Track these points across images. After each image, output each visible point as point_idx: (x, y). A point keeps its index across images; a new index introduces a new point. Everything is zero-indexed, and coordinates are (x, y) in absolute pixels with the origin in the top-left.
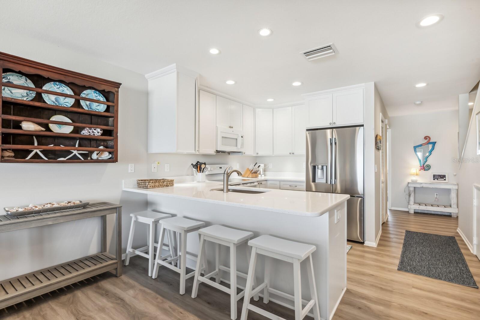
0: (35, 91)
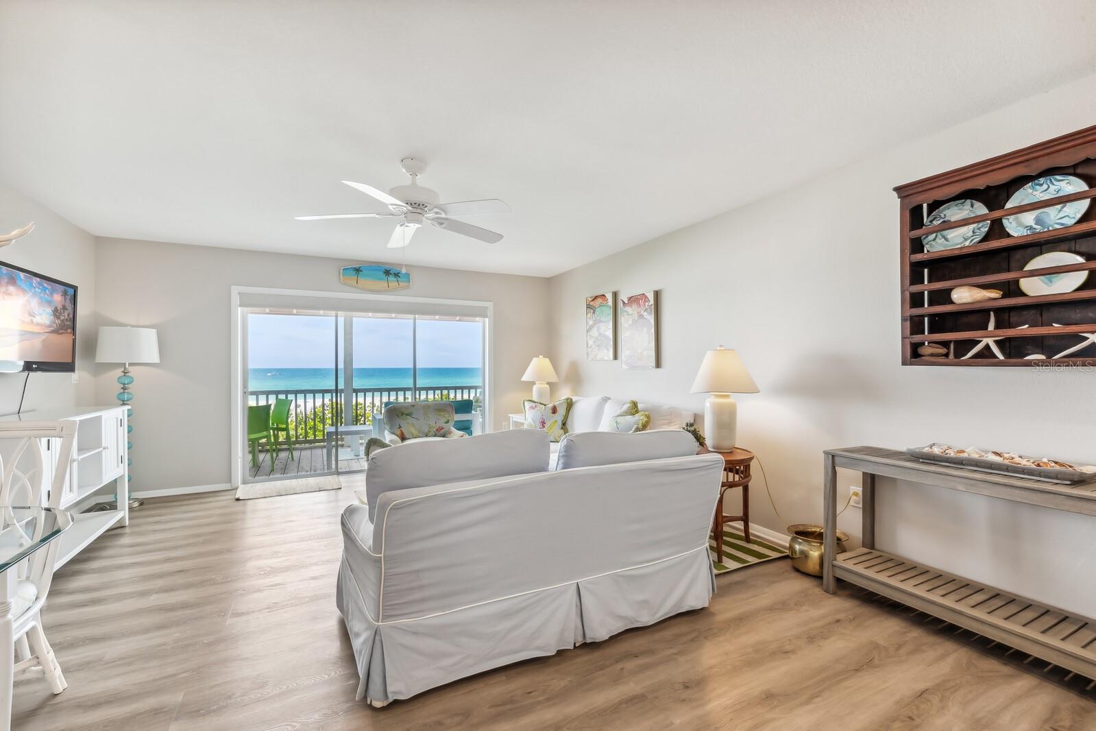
0: (987, 220)
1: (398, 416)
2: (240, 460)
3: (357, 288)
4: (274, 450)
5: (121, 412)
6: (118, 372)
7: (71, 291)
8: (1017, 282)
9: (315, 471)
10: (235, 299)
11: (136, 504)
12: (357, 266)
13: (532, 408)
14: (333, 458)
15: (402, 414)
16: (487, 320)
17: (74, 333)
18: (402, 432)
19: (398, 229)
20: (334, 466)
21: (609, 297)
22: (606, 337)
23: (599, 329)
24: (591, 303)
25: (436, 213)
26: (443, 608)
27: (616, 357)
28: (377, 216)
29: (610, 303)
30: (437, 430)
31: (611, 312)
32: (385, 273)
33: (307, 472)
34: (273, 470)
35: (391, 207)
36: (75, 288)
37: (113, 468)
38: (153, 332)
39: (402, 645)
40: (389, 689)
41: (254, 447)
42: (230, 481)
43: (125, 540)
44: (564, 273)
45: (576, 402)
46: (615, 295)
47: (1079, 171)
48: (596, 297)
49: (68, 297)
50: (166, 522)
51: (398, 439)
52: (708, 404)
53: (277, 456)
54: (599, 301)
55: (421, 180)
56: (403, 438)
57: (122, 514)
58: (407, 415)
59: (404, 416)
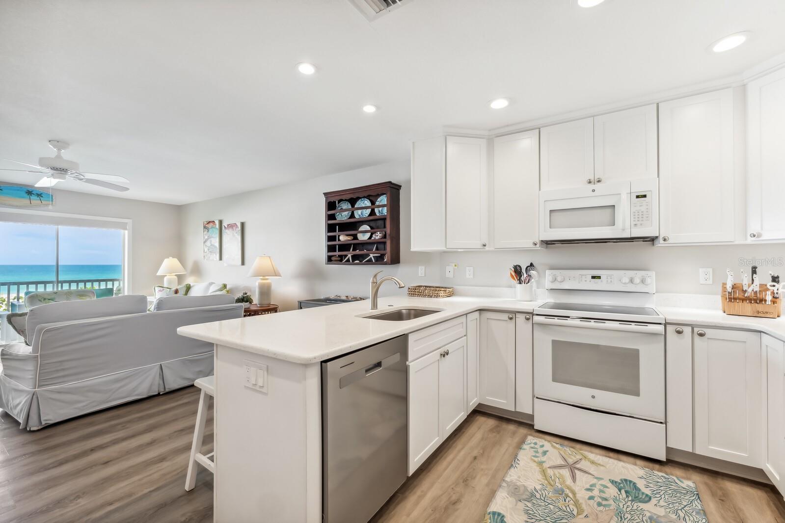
0: (350, 211)
1: (41, 301)
8: (356, 235)
13: (160, 291)
15: (45, 299)
16: (126, 232)
21: (217, 223)
22: (216, 247)
23: (211, 241)
24: (207, 225)
26: (78, 380)
27: (221, 259)
29: (218, 226)
31: (218, 232)
32: (27, 193)
39: (51, 398)
40: (42, 419)
44: (189, 204)
45: (193, 286)
46: (221, 222)
47: (371, 198)
48: (209, 222)
52: (257, 284)
54: (211, 224)
58: (49, 299)
59: (47, 301)
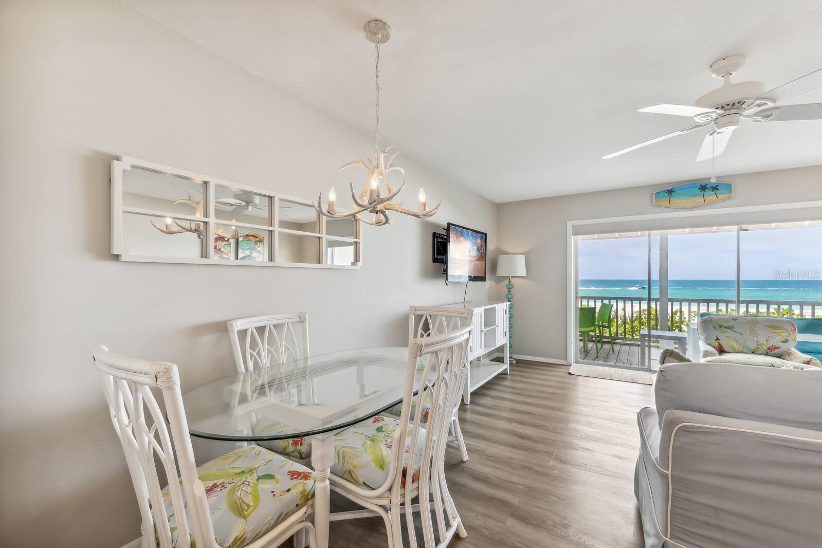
1: (715, 328)
2: (572, 345)
3: (669, 207)
4: (599, 342)
5: (505, 306)
6: (506, 282)
7: (484, 236)
9: (631, 364)
10: (570, 230)
11: (514, 362)
12: (670, 188)
14: (647, 356)
15: (721, 326)
17: (485, 260)
18: (720, 345)
19: (708, 139)
20: (647, 363)
25: (759, 105)
28: (681, 133)
30: (769, 349)
32: (699, 189)
33: (624, 364)
34: (597, 357)
35: (697, 119)
36: (486, 234)
37: (502, 339)
38: (523, 256)
41: (584, 337)
42: (566, 359)
43: (507, 383)
49: (483, 240)
50: (527, 378)
51: (716, 351)
53: (602, 346)
55: (737, 77)
56: (721, 351)
57: (505, 367)
58: (726, 328)
59: (723, 329)
